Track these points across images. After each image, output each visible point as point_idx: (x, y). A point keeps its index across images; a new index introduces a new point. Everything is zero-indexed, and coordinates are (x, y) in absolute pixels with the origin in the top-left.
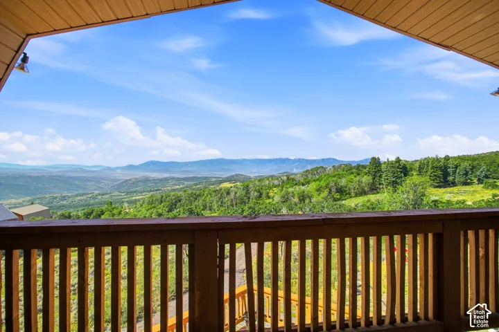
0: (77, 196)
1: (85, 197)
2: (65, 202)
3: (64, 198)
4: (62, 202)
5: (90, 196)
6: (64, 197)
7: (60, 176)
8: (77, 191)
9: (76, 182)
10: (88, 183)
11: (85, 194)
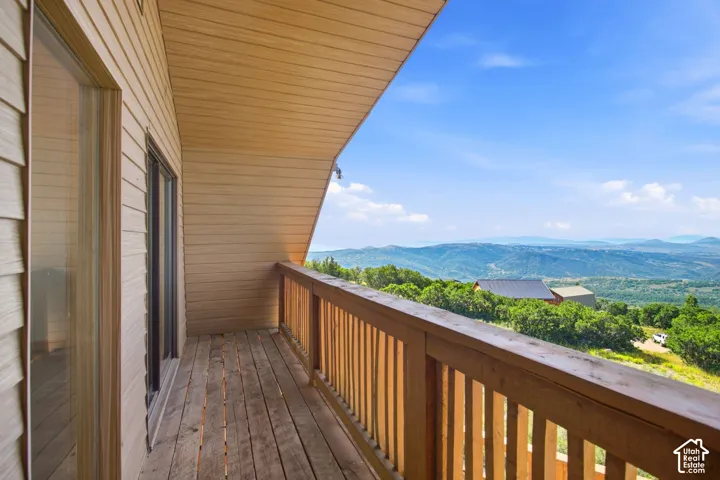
0: (650, 282)
1: (665, 286)
2: (632, 290)
3: (630, 284)
4: (627, 290)
5: (674, 285)
6: (631, 282)
7: (625, 252)
8: (651, 275)
9: (650, 261)
10: (670, 264)
11: (664, 282)
